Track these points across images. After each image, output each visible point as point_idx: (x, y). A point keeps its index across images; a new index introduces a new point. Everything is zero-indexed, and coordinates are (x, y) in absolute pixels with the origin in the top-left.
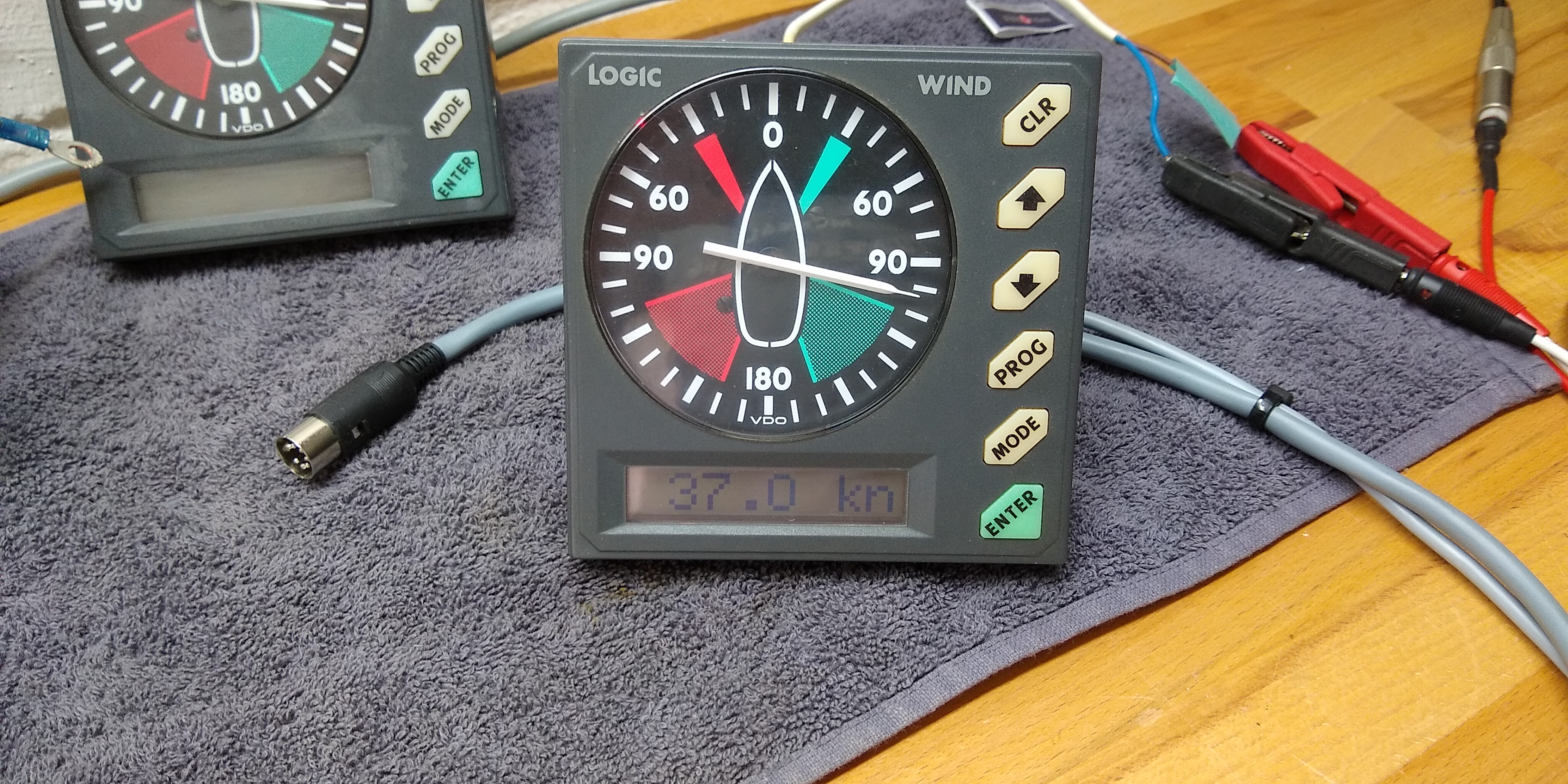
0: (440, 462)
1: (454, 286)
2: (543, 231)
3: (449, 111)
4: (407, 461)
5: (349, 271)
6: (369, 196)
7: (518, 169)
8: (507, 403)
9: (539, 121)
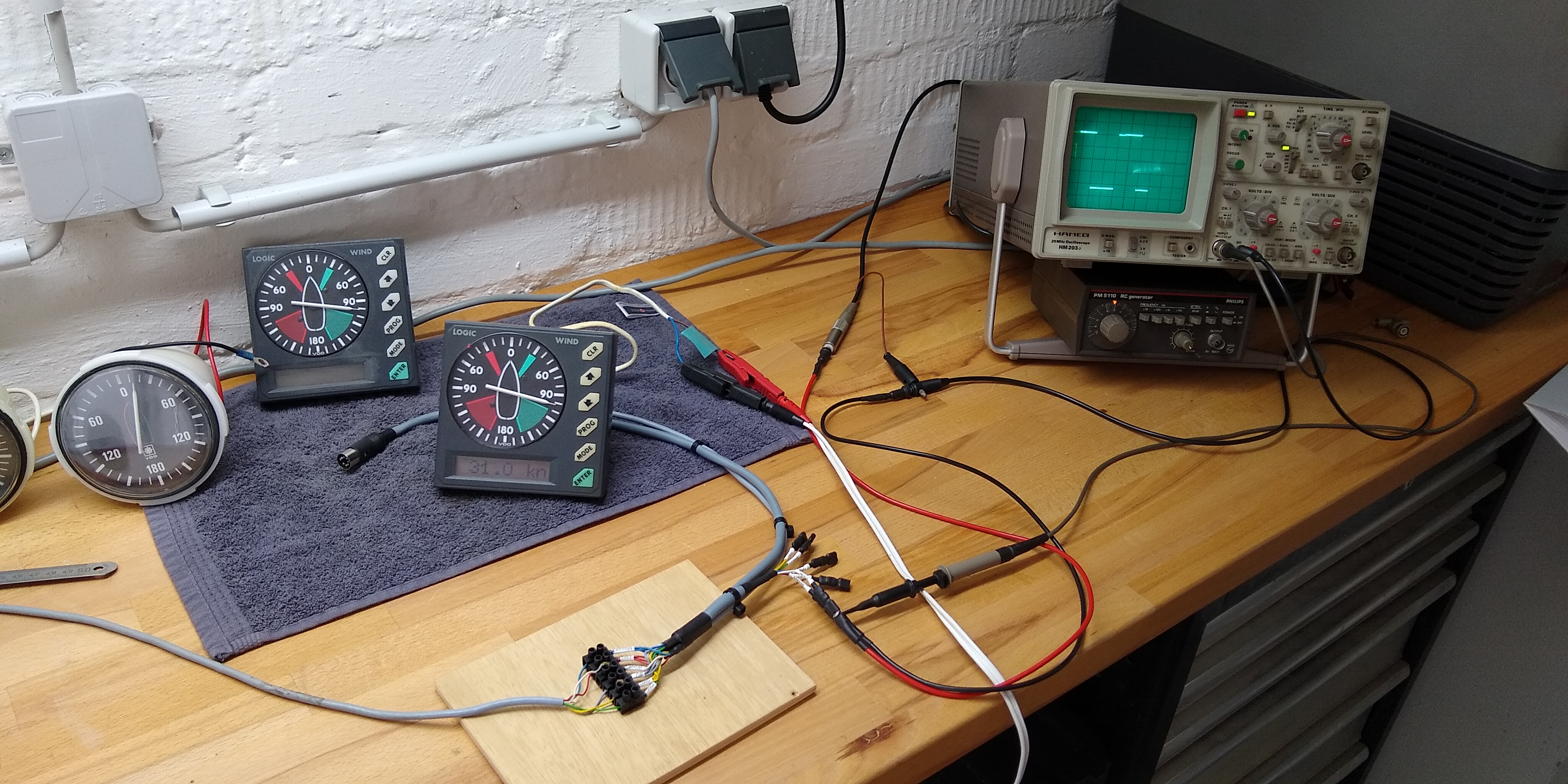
0: (394, 463)
1: (397, 412)
2: (432, 393)
3: (397, 347)
4: (383, 464)
5: (355, 407)
6: (364, 379)
7: (421, 371)
8: (418, 447)
9: (430, 353)
